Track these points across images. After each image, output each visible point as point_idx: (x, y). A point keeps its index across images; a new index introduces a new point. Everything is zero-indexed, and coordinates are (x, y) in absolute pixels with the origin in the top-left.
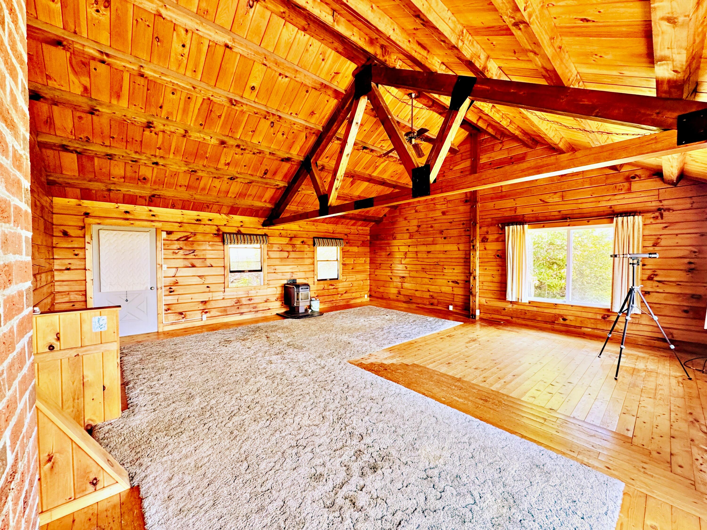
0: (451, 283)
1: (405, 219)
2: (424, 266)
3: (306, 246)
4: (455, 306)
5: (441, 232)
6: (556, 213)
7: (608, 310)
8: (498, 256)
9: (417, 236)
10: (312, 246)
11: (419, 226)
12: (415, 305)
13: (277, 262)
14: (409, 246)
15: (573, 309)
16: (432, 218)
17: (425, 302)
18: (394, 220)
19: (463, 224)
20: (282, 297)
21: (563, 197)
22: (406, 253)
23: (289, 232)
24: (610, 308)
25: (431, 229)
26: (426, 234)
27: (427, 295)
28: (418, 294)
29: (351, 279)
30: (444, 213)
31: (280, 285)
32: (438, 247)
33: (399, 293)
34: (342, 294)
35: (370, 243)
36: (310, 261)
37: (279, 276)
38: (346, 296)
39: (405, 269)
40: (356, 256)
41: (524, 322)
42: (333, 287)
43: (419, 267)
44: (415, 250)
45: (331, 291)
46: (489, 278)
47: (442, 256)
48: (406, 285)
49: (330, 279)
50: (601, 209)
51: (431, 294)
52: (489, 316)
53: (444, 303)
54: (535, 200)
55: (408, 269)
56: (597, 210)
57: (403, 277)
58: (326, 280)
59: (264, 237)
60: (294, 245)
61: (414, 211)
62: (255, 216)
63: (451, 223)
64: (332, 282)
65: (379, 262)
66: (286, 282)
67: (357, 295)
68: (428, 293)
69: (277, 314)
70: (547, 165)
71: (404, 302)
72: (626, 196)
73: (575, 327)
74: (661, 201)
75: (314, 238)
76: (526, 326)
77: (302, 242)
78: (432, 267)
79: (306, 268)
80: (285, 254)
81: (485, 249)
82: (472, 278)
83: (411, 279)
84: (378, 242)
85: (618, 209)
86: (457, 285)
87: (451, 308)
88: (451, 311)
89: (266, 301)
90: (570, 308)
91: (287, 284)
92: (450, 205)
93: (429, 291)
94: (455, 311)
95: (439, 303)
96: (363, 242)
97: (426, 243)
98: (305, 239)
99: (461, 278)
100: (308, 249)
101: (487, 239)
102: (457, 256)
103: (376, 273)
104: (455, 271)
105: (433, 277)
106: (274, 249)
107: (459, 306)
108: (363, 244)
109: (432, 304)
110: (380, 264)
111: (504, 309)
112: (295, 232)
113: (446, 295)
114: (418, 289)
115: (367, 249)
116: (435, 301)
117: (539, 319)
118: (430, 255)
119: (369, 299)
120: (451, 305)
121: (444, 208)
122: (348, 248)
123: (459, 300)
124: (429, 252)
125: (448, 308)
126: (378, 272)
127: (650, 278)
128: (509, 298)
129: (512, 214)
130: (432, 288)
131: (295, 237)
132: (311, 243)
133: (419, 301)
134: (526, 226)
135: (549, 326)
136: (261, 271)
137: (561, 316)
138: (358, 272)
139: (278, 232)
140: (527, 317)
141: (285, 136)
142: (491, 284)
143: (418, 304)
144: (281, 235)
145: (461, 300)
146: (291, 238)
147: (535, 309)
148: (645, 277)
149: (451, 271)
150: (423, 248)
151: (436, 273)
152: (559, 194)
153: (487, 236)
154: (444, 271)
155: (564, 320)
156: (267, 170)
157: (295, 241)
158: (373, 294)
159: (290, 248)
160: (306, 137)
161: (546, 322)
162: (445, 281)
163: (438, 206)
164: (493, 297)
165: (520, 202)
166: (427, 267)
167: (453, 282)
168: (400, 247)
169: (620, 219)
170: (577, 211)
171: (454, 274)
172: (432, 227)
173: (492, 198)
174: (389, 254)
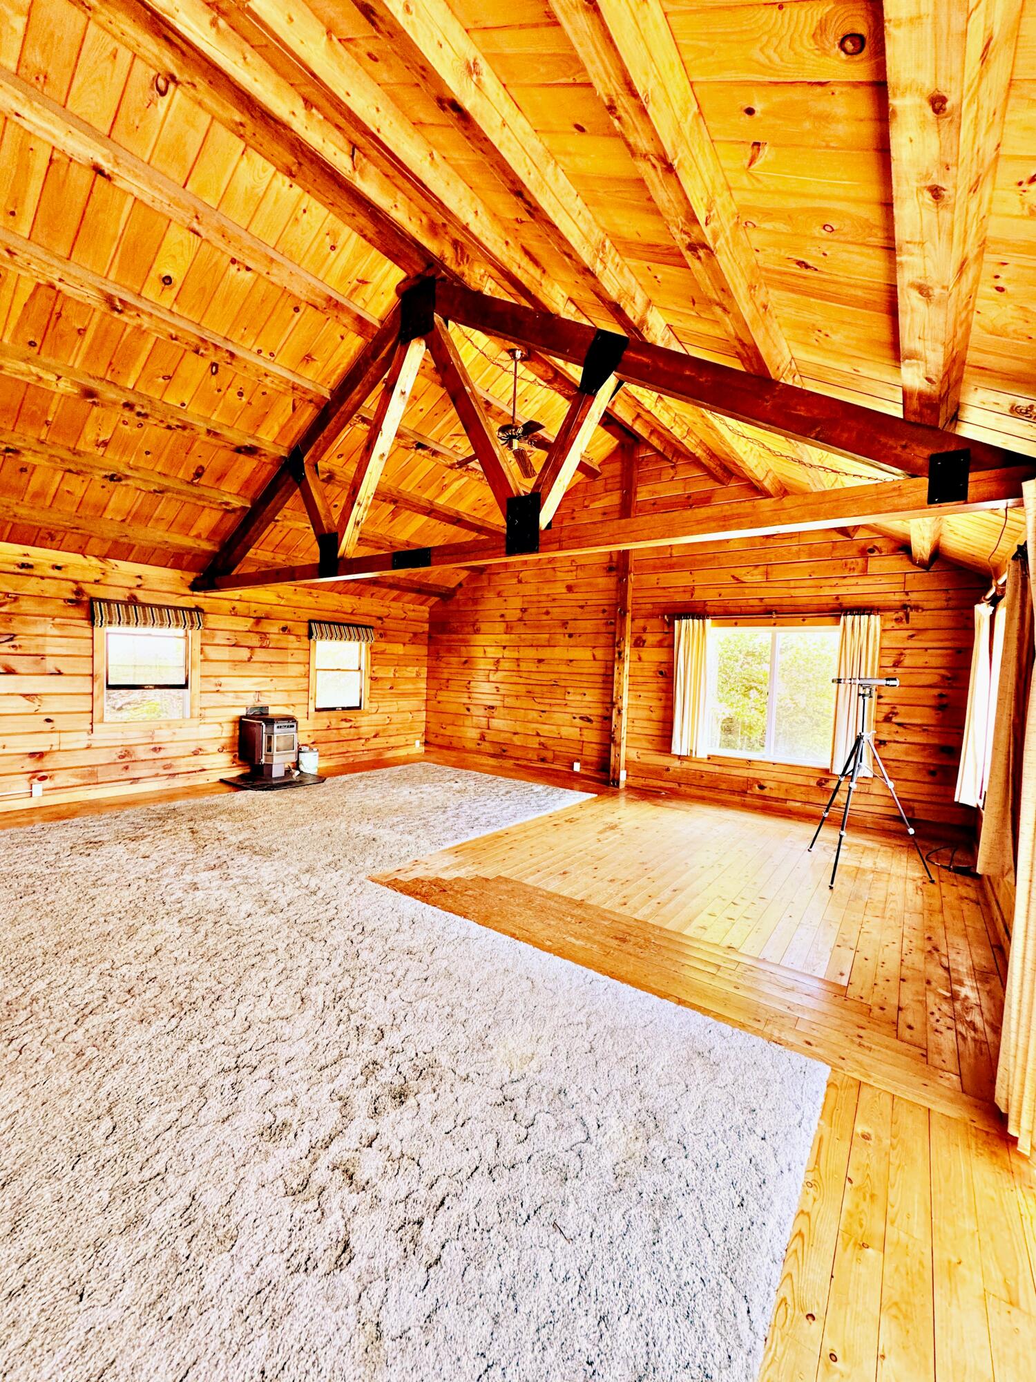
0: (578, 721)
1: (499, 594)
2: (530, 688)
3: (292, 638)
4: (584, 764)
5: (565, 624)
6: (756, 603)
7: (827, 771)
8: (661, 673)
9: (521, 629)
10: (306, 639)
11: (524, 610)
12: (512, 762)
13: (224, 669)
14: (504, 647)
15: (776, 768)
16: (548, 595)
17: (530, 756)
18: (478, 594)
19: (604, 611)
20: (233, 744)
21: (767, 573)
22: (498, 662)
23: (254, 606)
24: (828, 767)
25: (545, 617)
26: (538, 627)
27: (534, 743)
28: (517, 740)
29: (387, 710)
30: (570, 588)
31: (231, 719)
32: (559, 653)
33: (483, 738)
34: (368, 739)
35: (430, 638)
36: (300, 669)
37: (229, 699)
38: (375, 743)
39: (494, 691)
40: (400, 662)
41: (699, 793)
42: (348, 724)
43: (522, 689)
44: (516, 655)
45: (343, 732)
46: (645, 714)
47: (563, 668)
48: (495, 723)
49: (343, 709)
50: (824, 600)
51: (542, 740)
52: (642, 781)
53: (564, 758)
54: (725, 577)
55: (502, 692)
56: (816, 601)
57: (492, 707)
58: (334, 709)
59: (195, 614)
60: (264, 636)
61: (515, 581)
62: (172, 567)
63: (582, 607)
64: (348, 714)
65: (446, 676)
66: (243, 712)
67: (400, 740)
68: (538, 739)
69: (222, 781)
70: (739, 516)
71: (493, 756)
72: (861, 581)
73: (777, 799)
74: (907, 593)
75: (310, 621)
76: (702, 799)
77: (284, 629)
78: (545, 689)
79: (291, 684)
80: (244, 654)
81: (640, 659)
82: (615, 712)
83: (506, 711)
84: (445, 637)
85: (848, 601)
86: (588, 724)
87: (577, 767)
88: (577, 774)
89: (195, 753)
90: (771, 767)
91: (246, 717)
92: (581, 574)
93: (538, 735)
94: (584, 772)
95: (556, 758)
96: (415, 634)
97: (535, 643)
98: (289, 624)
99: (595, 711)
100: (297, 645)
101: (644, 641)
102: (591, 671)
103: (439, 698)
104: (587, 698)
105: (547, 708)
106: (216, 641)
107: (592, 764)
108: (415, 638)
109: (543, 760)
110: (448, 680)
111: (668, 770)
112: (267, 608)
113: (567, 743)
114: (518, 730)
115: (424, 650)
116: (549, 755)
117: (724, 786)
118: (543, 667)
119: (423, 748)
120: (578, 761)
121: (570, 578)
122: (382, 646)
123: (591, 752)
124: (540, 661)
125: (572, 767)
126: (443, 696)
127: (887, 719)
128: (676, 750)
129: (685, 598)
130: (545, 730)
131: (267, 618)
132: (303, 630)
133: (519, 754)
134: (708, 622)
135: (737, 798)
136: (185, 686)
137: (756, 781)
138: (403, 695)
139: (227, 605)
140: (703, 783)
141: (244, 399)
142: (646, 724)
143: (518, 759)
144: (234, 612)
145: (595, 753)
146: (258, 620)
147: (717, 769)
148: (881, 717)
149: (579, 698)
150: (531, 653)
151: (553, 701)
152: (762, 569)
153: (645, 636)
154: (568, 697)
155: (762, 787)
156: (201, 467)
157: (266, 627)
158: (432, 738)
159: (254, 641)
160: (294, 408)
161: (733, 792)
162: (569, 717)
163: (560, 575)
164: (650, 747)
165: (700, 578)
166: (537, 689)
167: (581, 718)
168: (488, 649)
169: (850, 618)
170: (787, 601)
171: (584, 704)
172: (547, 613)
173: (655, 568)
174: (466, 662)
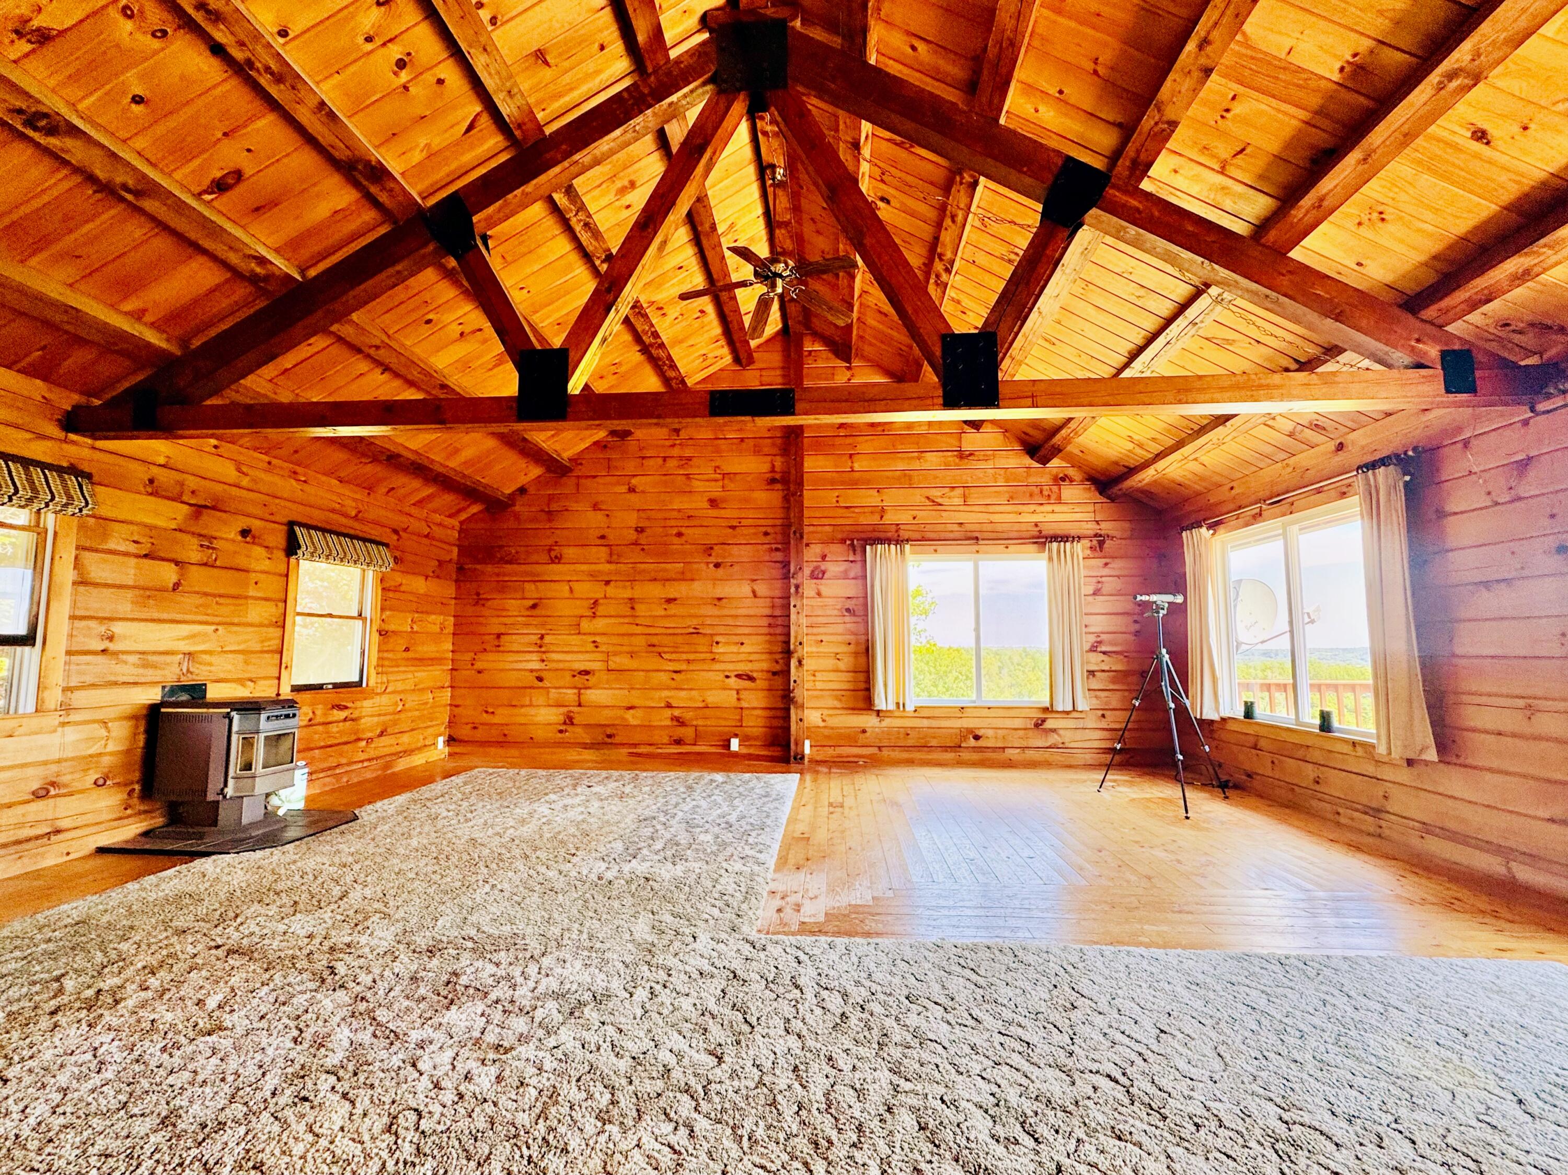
0: (733, 682)
1: (596, 507)
2: (654, 640)
3: (258, 551)
4: (744, 740)
5: (709, 550)
6: (956, 527)
7: (1046, 710)
8: (848, 610)
9: (635, 555)
10: (281, 555)
11: (640, 530)
12: (625, 751)
13: (124, 605)
14: (607, 583)
15: (992, 713)
16: (679, 510)
17: (656, 739)
18: (554, 507)
19: (766, 534)
20: (126, 767)
21: (965, 497)
22: (596, 602)
23: (192, 482)
24: (1048, 705)
25: (676, 540)
26: (662, 552)
27: (663, 718)
28: (632, 718)
29: (400, 686)
30: (713, 503)
31: (129, 710)
32: (698, 589)
33: (569, 720)
34: (369, 740)
35: (460, 569)
36: (269, 611)
37: (127, 670)
38: (385, 745)
39: (591, 647)
40: (423, 605)
41: (905, 755)
42: (343, 714)
43: (641, 641)
44: (628, 594)
45: (334, 728)
46: (830, 663)
47: (710, 610)
48: (594, 696)
49: (336, 686)
50: (1024, 527)
51: (677, 713)
52: (830, 752)
53: (713, 734)
54: (917, 497)
55: (603, 648)
56: (1016, 527)
57: (587, 673)
58: (320, 687)
59: (72, 481)
60: (208, 542)
61: (624, 489)
63: (733, 527)
64: (344, 696)
65: (496, 630)
66: (154, 695)
67: (417, 739)
68: (668, 713)
69: (101, 851)
71: (585, 746)
72: (1057, 508)
73: (995, 749)
74: (1097, 522)
75: (291, 524)
76: (910, 762)
77: (245, 533)
78: (680, 639)
79: (249, 639)
80: (169, 574)
81: (819, 594)
82: (794, 663)
83: (613, 676)
84: (489, 569)
85: (1048, 530)
86: (748, 684)
87: (735, 745)
88: (735, 755)
89: (41, 794)
90: (986, 713)
91: (163, 704)
92: (731, 486)
93: (669, 706)
94: (745, 751)
95: (698, 737)
96: (441, 563)
97: (660, 575)
98: (256, 524)
99: (760, 665)
100: (266, 565)
101: (824, 573)
102: (751, 612)
103: (479, 665)
104: (744, 649)
105: (683, 666)
106: (112, 545)
107: (756, 738)
108: (439, 571)
109: (679, 742)
110: (499, 636)
111: (864, 731)
112: (219, 488)
113: (718, 713)
114: (636, 702)
115: (449, 590)
116: (688, 733)
117: (934, 743)
118: (673, 609)
119: (447, 750)
120: (736, 736)
121: (715, 490)
122: (398, 578)
123: (756, 723)
124: (670, 601)
125: (728, 746)
126: (487, 661)
127: (1093, 649)
128: (880, 703)
129: (875, 519)
130: (680, 698)
131: (214, 508)
132: (278, 539)
133: (637, 737)
134: (907, 547)
135: (950, 756)
136: (28, 640)
137: (970, 731)
138: (421, 661)
139: (141, 473)
140: (910, 742)
141: (404, 76)
142: (832, 676)
143: (635, 745)
144: (153, 488)
145: (761, 722)
146: (199, 510)
147: (926, 723)
148: (1087, 647)
149: (734, 649)
150: (656, 591)
151: (691, 657)
152: (959, 491)
153: (823, 566)
154: (716, 649)
155: (977, 738)
156: (238, 175)
157: (211, 523)
158: (464, 732)
159: (192, 552)
160: (471, 127)
161: (945, 748)
162: (721, 676)
163: (698, 485)
164: (839, 705)
165: (891, 498)
166: (666, 640)
167: (738, 676)
168: (575, 586)
169: (1055, 545)
170: (989, 527)
171: (742, 657)
172: (680, 535)
173: (832, 483)
174: (534, 606)
